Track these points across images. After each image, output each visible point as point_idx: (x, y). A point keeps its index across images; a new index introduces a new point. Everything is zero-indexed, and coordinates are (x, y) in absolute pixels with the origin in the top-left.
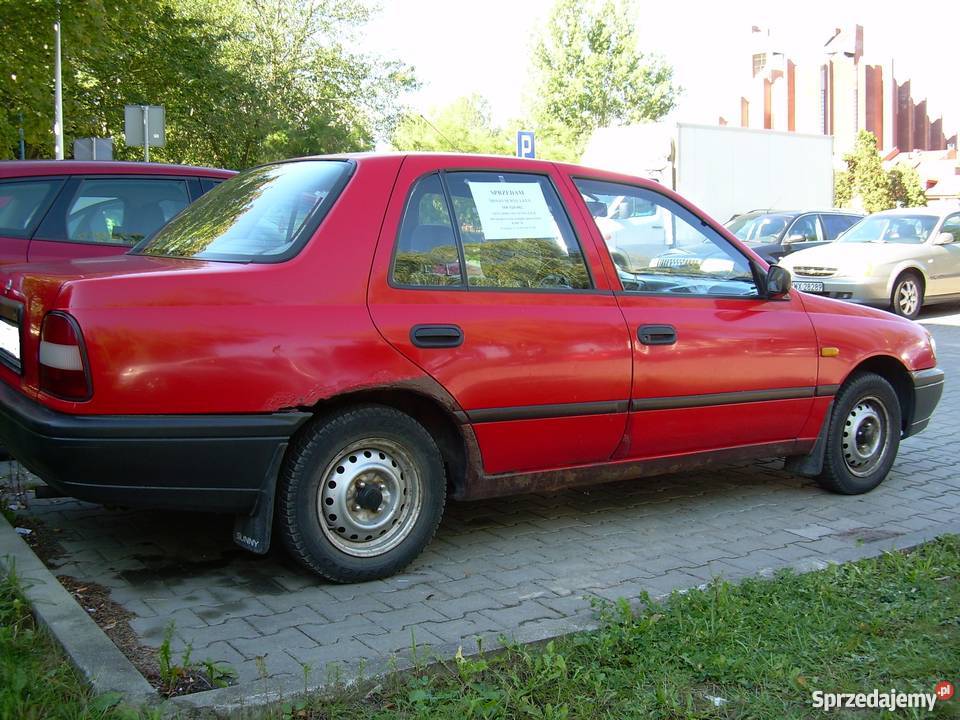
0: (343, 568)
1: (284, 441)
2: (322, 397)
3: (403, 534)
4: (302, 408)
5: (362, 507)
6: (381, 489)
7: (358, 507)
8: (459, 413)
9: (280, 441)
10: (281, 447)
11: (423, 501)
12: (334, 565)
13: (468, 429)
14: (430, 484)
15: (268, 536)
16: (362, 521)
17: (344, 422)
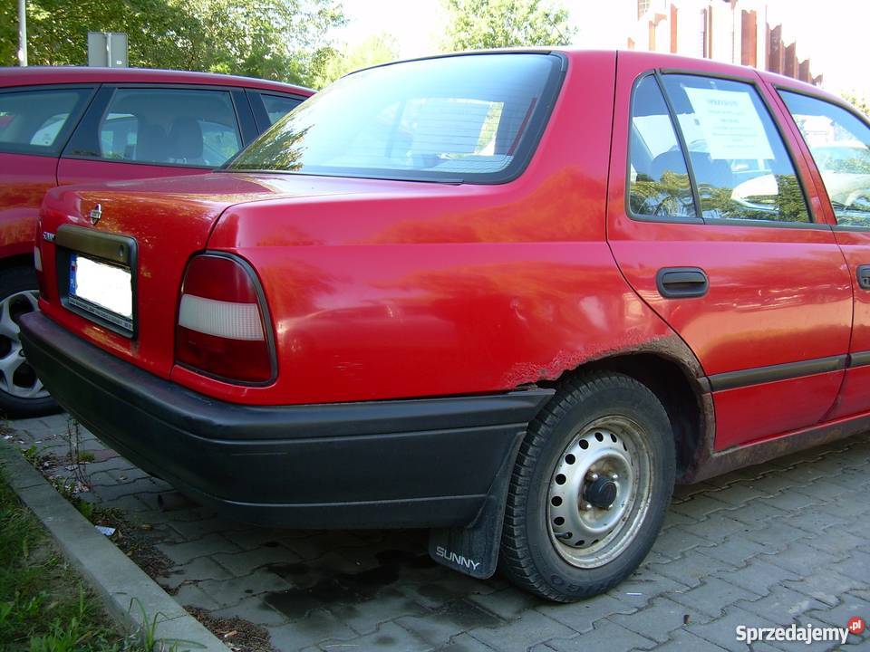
0: (571, 586)
1: (522, 429)
2: (566, 367)
3: (632, 534)
4: (543, 384)
5: (593, 505)
6: (613, 480)
7: (589, 506)
8: (702, 380)
9: (518, 430)
10: (519, 437)
11: (654, 490)
12: (563, 583)
13: (708, 397)
14: (661, 470)
15: (495, 555)
16: (590, 522)
17: (582, 398)
